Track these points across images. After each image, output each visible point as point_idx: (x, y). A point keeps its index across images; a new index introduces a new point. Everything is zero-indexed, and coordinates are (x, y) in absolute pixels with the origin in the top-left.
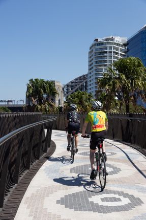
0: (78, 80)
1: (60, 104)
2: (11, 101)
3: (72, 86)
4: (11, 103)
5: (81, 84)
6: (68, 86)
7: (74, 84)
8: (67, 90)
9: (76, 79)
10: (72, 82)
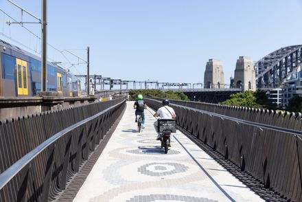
0: (275, 55)
1: (250, 88)
2: (186, 85)
3: (266, 63)
4: (184, 87)
5: (279, 60)
6: (260, 63)
7: (269, 60)
8: (259, 69)
9: (272, 54)
10: (266, 59)
